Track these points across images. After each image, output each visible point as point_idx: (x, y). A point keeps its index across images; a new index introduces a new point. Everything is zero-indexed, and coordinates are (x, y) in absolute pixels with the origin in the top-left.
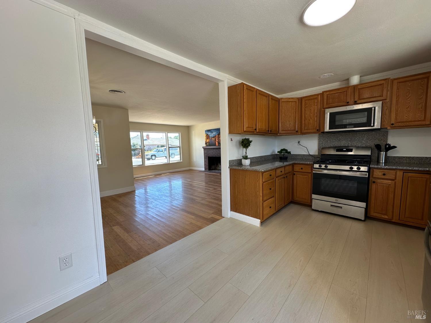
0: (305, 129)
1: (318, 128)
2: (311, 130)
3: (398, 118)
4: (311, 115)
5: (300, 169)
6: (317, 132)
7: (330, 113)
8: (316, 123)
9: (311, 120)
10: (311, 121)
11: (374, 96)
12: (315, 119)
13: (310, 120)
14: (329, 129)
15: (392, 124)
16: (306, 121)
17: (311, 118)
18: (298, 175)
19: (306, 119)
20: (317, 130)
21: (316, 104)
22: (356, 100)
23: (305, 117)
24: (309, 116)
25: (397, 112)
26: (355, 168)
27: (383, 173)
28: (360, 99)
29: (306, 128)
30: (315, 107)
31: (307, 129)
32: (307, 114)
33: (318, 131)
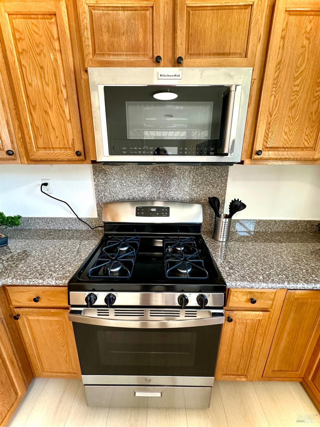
0: (38, 148)
1: (79, 147)
2: (57, 151)
3: (270, 135)
4: (49, 90)
5: (30, 301)
6: (79, 160)
7: (106, 89)
8: (69, 126)
9: (50, 113)
10: (53, 115)
11: (227, 51)
12: (64, 111)
13: (46, 112)
14: (111, 153)
15: (258, 153)
16: (35, 116)
17: (51, 106)
18: (30, 318)
19: (34, 107)
20: (78, 154)
21: (56, 45)
22: (179, 54)
23: (27, 97)
24: (42, 96)
25: (271, 116)
26: (192, 299)
27: (249, 297)
28: (190, 54)
29: (41, 144)
30: (56, 59)
31: (45, 148)
32: (30, 85)
33: (82, 157)
